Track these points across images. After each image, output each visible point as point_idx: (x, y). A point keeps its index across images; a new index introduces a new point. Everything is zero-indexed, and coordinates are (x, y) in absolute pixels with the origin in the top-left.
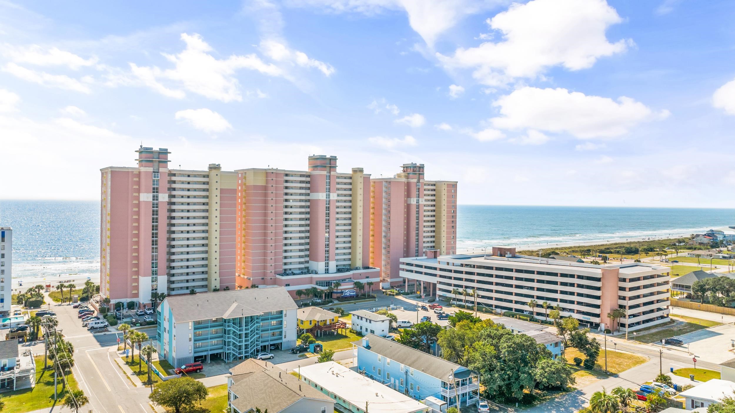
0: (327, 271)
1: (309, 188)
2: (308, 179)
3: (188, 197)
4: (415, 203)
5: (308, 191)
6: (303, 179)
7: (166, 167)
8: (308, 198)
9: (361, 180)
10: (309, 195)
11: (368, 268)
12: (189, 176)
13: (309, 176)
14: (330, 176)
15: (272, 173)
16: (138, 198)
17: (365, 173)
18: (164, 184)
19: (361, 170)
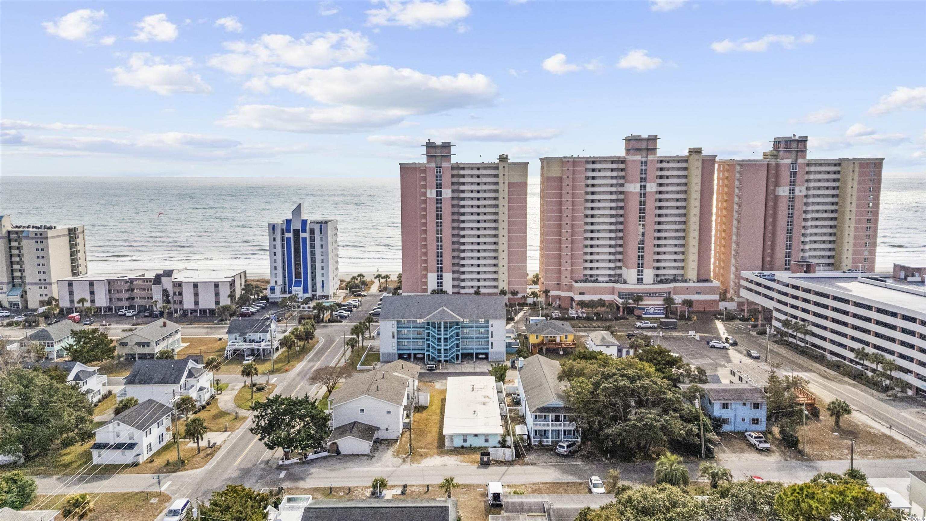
0: (640, 281)
1: (623, 177)
2: (622, 166)
3: (478, 192)
4: (787, 193)
5: (622, 181)
6: (615, 166)
7: (449, 161)
8: (621, 189)
9: (699, 164)
10: (622, 185)
11: (707, 281)
12: (478, 169)
13: (623, 162)
14: (646, 162)
15: (568, 161)
16: (425, 194)
17: (704, 153)
18: (447, 179)
19: (698, 151)
